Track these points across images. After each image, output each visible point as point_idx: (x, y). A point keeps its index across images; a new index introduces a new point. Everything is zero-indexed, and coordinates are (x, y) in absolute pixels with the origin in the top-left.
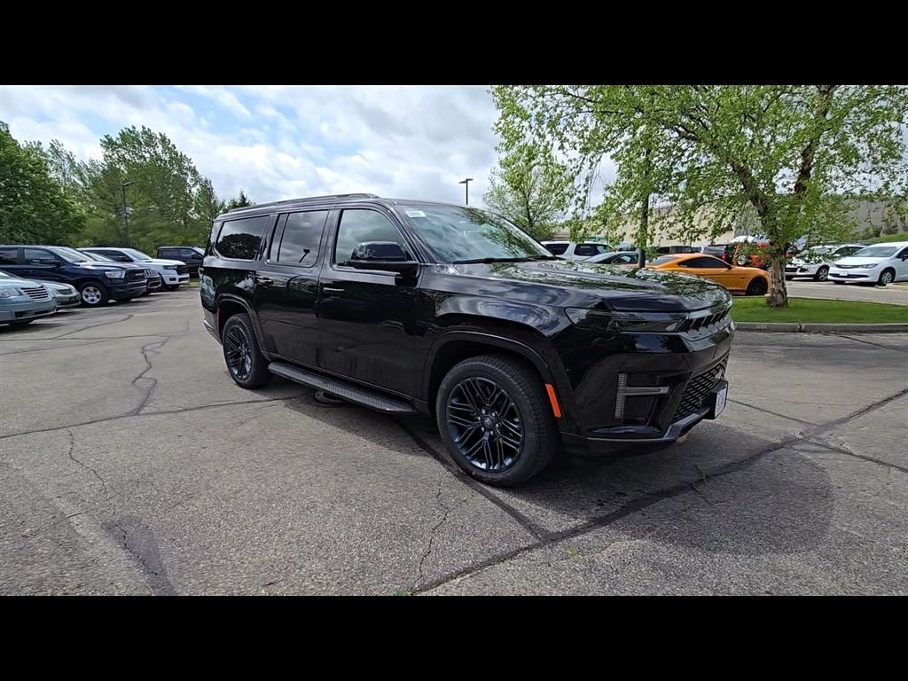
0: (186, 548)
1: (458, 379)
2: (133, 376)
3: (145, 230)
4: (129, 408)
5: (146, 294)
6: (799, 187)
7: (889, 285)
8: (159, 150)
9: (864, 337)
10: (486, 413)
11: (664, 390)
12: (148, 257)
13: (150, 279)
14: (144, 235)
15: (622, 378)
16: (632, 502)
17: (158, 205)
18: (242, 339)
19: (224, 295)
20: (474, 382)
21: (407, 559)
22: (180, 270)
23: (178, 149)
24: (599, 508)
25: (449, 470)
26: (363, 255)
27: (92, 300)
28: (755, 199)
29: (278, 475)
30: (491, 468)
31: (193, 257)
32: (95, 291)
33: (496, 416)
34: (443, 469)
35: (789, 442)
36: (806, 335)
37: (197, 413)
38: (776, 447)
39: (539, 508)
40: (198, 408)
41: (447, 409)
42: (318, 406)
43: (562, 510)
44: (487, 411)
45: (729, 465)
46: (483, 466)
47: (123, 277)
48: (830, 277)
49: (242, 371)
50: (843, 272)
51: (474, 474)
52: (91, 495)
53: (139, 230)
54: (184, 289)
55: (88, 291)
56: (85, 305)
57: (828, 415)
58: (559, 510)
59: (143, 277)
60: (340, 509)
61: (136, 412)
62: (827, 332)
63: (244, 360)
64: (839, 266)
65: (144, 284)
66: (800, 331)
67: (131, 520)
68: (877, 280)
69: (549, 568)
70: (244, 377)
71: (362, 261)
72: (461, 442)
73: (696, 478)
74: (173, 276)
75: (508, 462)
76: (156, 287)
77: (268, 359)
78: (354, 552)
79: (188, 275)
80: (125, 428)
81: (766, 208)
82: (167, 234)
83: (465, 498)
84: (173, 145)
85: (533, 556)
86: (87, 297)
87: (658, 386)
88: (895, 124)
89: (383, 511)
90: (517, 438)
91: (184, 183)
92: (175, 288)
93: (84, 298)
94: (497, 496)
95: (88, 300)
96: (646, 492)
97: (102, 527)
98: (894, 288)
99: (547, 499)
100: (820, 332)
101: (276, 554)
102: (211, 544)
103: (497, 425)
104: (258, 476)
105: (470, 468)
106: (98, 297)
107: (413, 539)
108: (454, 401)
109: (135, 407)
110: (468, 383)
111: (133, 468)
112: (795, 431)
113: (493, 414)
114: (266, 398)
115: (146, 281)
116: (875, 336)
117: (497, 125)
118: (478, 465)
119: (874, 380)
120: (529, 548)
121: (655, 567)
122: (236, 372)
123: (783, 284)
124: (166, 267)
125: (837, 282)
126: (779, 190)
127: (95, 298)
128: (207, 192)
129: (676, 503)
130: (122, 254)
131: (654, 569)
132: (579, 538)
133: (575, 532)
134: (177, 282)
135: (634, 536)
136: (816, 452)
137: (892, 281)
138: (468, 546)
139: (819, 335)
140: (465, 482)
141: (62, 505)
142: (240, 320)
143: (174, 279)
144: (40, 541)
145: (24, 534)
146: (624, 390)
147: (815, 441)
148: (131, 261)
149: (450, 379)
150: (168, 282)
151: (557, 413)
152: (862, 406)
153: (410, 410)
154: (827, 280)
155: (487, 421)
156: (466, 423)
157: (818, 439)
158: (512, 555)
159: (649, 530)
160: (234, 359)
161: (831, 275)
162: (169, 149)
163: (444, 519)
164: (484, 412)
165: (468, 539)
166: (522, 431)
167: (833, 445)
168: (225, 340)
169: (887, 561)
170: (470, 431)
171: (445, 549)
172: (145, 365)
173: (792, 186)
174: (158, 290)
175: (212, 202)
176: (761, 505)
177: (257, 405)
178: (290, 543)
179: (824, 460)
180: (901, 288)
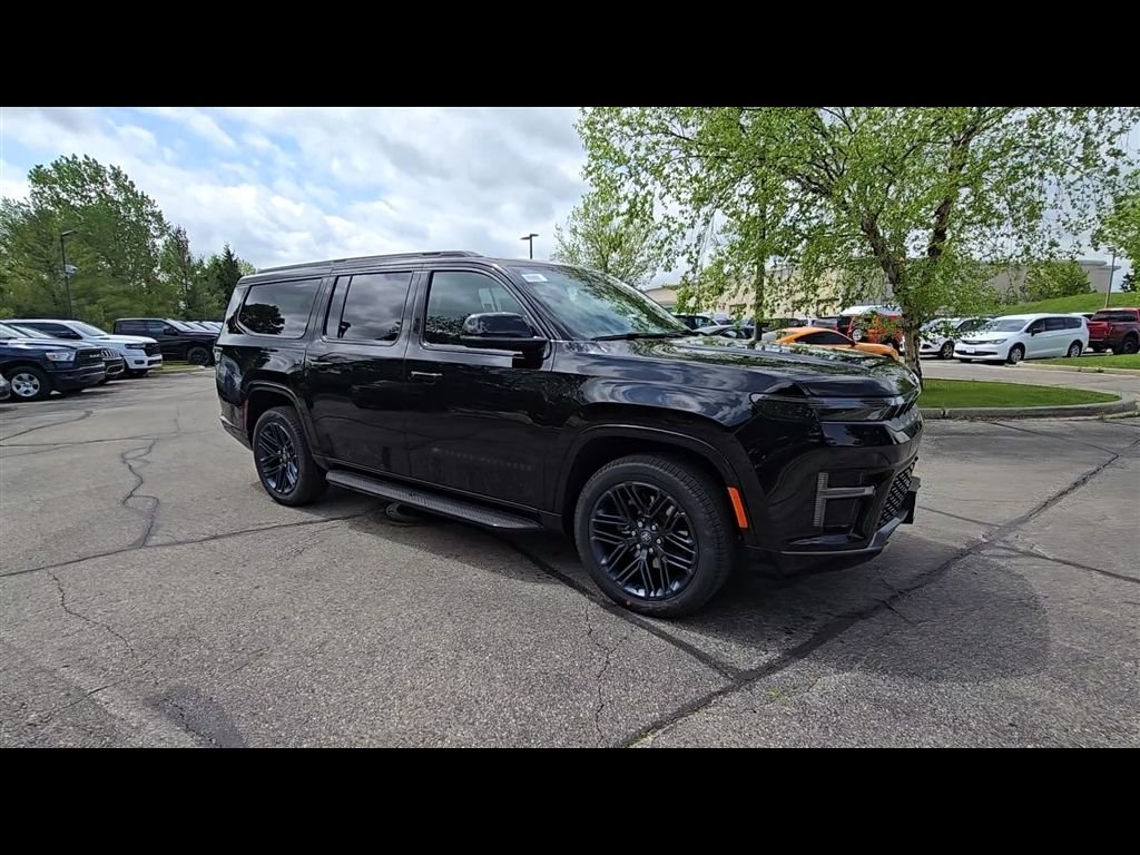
0: (277, 725)
1: (608, 485)
2: (121, 494)
3: (93, 295)
4: (130, 539)
5: (102, 383)
6: (933, 251)
7: (1019, 363)
8: (110, 188)
9: (1014, 423)
10: (644, 527)
11: (869, 491)
12: (102, 333)
13: (108, 363)
14: (92, 302)
15: (823, 478)
16: (824, 627)
17: (109, 262)
18: (282, 439)
19: (255, 383)
20: (629, 488)
21: (577, 717)
22: (149, 349)
23: (138, 189)
24: (788, 637)
25: (592, 600)
26: (475, 330)
27: (27, 392)
28: (885, 265)
29: (371, 618)
30: (652, 594)
31: (165, 332)
32: (31, 379)
33: (657, 530)
34: (584, 599)
35: (976, 547)
36: (951, 422)
37: (230, 542)
38: (962, 554)
39: (718, 641)
40: (229, 535)
41: (591, 525)
42: (394, 525)
43: (747, 641)
44: (644, 523)
45: (919, 577)
46: (642, 593)
47: (72, 359)
48: (955, 355)
49: (283, 482)
50: (970, 349)
51: (628, 603)
52: (114, 661)
53: (84, 296)
54: (155, 376)
55: (20, 379)
56: (16, 398)
57: (1006, 513)
58: (742, 643)
59: (99, 360)
60: (469, 659)
61: (142, 543)
62: (972, 417)
63: (284, 469)
64: (965, 342)
65: (101, 369)
66: (944, 417)
67: (184, 693)
68: (1006, 358)
69: (756, 715)
70: (286, 491)
71: (474, 338)
72: (608, 564)
73: (889, 594)
74: (139, 358)
75: (676, 586)
76: (117, 373)
77: (323, 466)
78: (507, 713)
79: (160, 357)
80: (133, 566)
81: (898, 275)
82: (126, 302)
83: (625, 635)
84: (131, 183)
85: (732, 702)
86: (18, 387)
87: (862, 486)
88: (1037, 182)
89: (527, 657)
90: (689, 556)
91: (145, 233)
92: (141, 374)
93: (15, 389)
94: (663, 629)
95: (21, 391)
96: (836, 614)
97: (144, 704)
98: (1025, 367)
99: (724, 629)
100: (965, 418)
101: (403, 723)
102: (309, 716)
103: (659, 541)
104: (345, 621)
105: (624, 596)
106: (35, 387)
107: (577, 692)
108: (600, 513)
109: (138, 536)
110: (622, 490)
111: (163, 619)
112: (979, 534)
113: (654, 527)
114: (320, 518)
115: (103, 365)
116: (1025, 421)
117: (586, 169)
118: (635, 592)
119: (1041, 472)
120: (723, 692)
121: (877, 703)
122: (274, 485)
123: (918, 363)
124: (129, 346)
125: (963, 361)
126: (912, 254)
127: (31, 389)
128: (179, 245)
129: (875, 625)
130: (66, 328)
131: (878, 707)
132: (778, 675)
133: (770, 668)
134: (145, 366)
135: (840, 669)
136: (1009, 557)
137: (1022, 359)
138: (647, 694)
139: (966, 421)
140: (616, 614)
141: (76, 676)
142: (280, 415)
143: (142, 362)
144: (58, 730)
145: (30, 720)
146: (825, 491)
147: (1002, 544)
148: (78, 337)
149: (595, 485)
150: (133, 366)
151: (742, 522)
152: (1038, 501)
153: (533, 525)
154: (952, 358)
155: (645, 536)
156: (617, 540)
157: (1004, 541)
158: (705, 702)
159: (855, 660)
160: (269, 468)
161: (958, 352)
162: (124, 187)
163: (607, 662)
164: (640, 524)
165: (646, 686)
166: (696, 547)
167: (1022, 548)
168: (257, 443)
169: (1123, 678)
170: (621, 549)
171: (620, 700)
172: (133, 479)
173: (924, 250)
174: (121, 377)
175: (186, 259)
176: (969, 622)
177: (313, 528)
178: (417, 707)
179: (1019, 565)
180: (1032, 367)
